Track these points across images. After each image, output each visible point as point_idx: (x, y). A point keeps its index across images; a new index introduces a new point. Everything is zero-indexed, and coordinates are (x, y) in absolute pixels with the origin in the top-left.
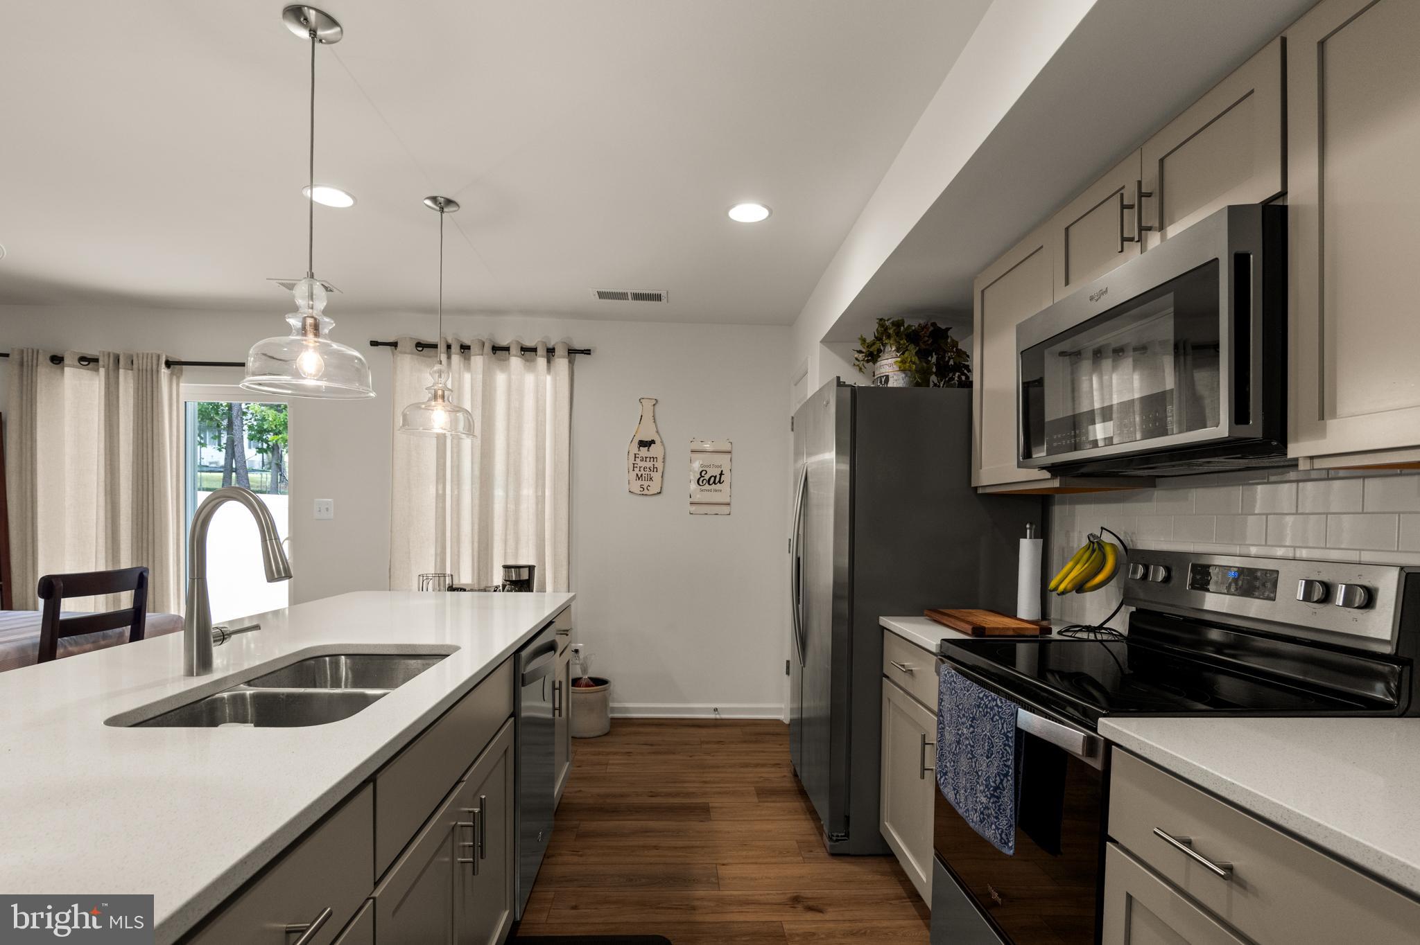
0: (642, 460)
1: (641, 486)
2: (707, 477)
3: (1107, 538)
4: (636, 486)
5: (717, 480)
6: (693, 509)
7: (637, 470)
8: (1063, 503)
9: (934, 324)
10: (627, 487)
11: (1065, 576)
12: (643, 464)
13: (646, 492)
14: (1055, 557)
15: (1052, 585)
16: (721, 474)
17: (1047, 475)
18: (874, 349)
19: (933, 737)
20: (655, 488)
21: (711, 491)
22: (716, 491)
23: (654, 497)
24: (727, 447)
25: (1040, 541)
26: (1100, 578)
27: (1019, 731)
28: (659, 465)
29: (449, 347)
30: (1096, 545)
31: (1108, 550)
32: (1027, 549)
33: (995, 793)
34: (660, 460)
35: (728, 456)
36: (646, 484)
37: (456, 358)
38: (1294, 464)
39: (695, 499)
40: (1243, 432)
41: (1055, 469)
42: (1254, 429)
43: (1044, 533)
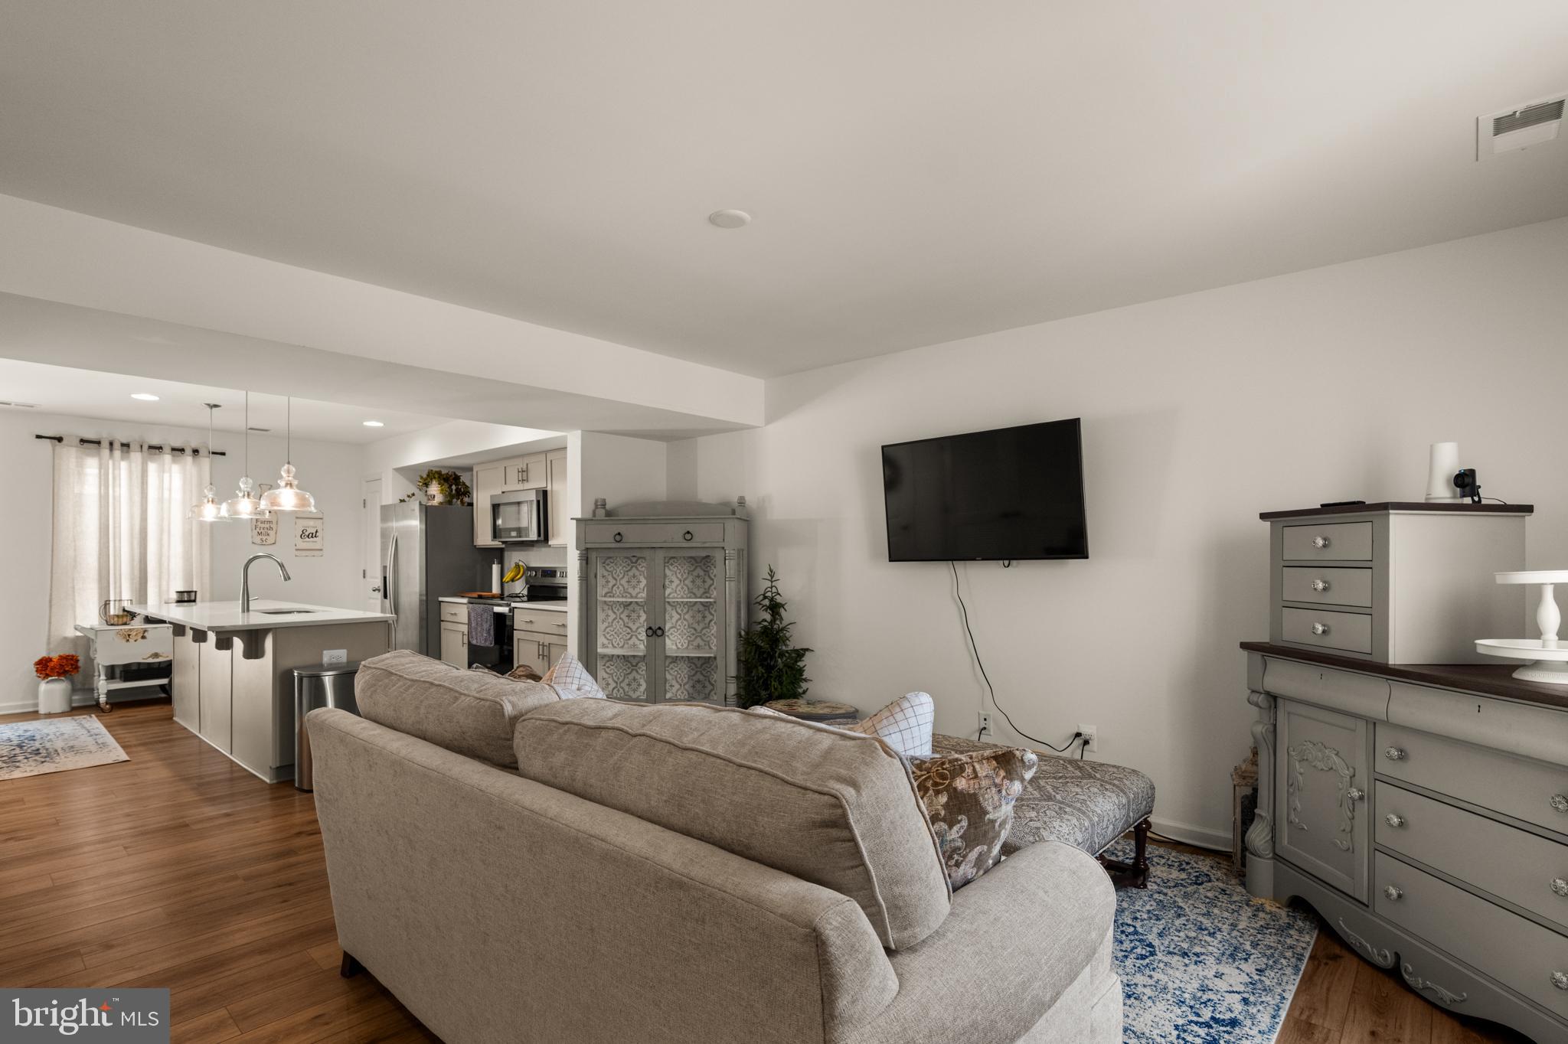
0: (262, 523)
1: (261, 540)
2: (307, 534)
3: (521, 563)
4: (258, 539)
5: (314, 535)
6: (298, 553)
7: (258, 529)
8: (508, 551)
9: (455, 473)
10: (250, 540)
11: (508, 576)
12: (263, 525)
13: (264, 543)
14: (506, 570)
15: (504, 580)
16: (317, 532)
17: (501, 543)
18: (426, 481)
19: (466, 632)
20: (271, 540)
21: (309, 542)
22: (313, 542)
23: (270, 546)
24: (321, 516)
25: (500, 565)
26: (519, 576)
27: (494, 613)
28: (274, 526)
29: (111, 444)
30: (517, 566)
31: (521, 568)
32: (495, 568)
33: (488, 632)
34: (274, 522)
35: (321, 521)
36: (264, 538)
37: (117, 453)
38: (550, 546)
39: (298, 547)
40: (540, 539)
41: (503, 542)
42: (542, 538)
43: (501, 562)
